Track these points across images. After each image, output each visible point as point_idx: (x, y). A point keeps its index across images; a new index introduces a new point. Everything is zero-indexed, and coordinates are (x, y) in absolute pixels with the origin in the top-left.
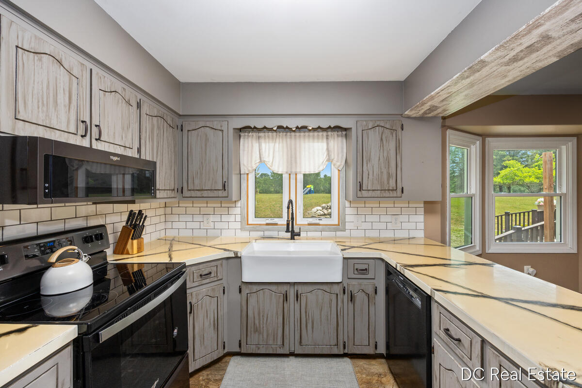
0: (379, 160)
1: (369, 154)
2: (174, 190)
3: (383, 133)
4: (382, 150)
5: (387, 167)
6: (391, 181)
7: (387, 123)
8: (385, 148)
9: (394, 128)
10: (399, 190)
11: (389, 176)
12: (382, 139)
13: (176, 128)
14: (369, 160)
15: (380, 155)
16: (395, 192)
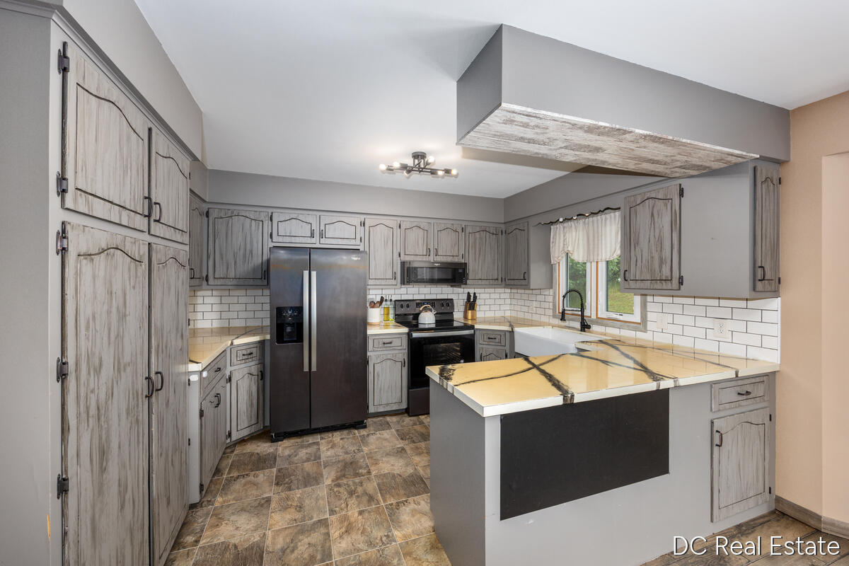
0: (649, 241)
1: (637, 235)
2: (497, 279)
3: (653, 207)
4: (652, 228)
5: (659, 249)
6: (663, 269)
7: (659, 192)
8: (656, 225)
9: (668, 197)
10: (675, 281)
11: (662, 261)
12: (652, 215)
13: (500, 233)
14: (637, 243)
15: (650, 235)
16: (669, 283)
